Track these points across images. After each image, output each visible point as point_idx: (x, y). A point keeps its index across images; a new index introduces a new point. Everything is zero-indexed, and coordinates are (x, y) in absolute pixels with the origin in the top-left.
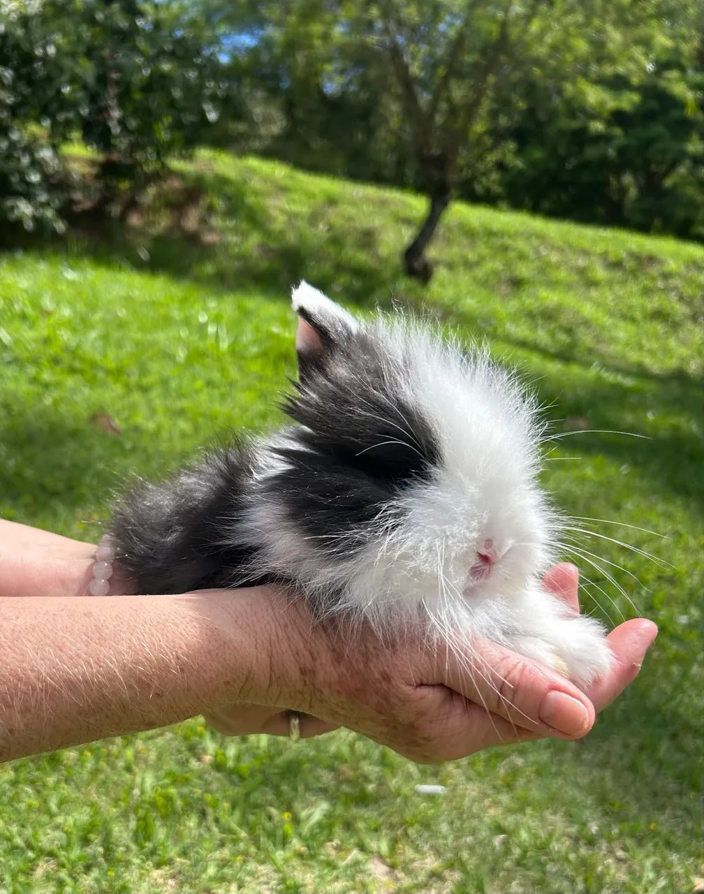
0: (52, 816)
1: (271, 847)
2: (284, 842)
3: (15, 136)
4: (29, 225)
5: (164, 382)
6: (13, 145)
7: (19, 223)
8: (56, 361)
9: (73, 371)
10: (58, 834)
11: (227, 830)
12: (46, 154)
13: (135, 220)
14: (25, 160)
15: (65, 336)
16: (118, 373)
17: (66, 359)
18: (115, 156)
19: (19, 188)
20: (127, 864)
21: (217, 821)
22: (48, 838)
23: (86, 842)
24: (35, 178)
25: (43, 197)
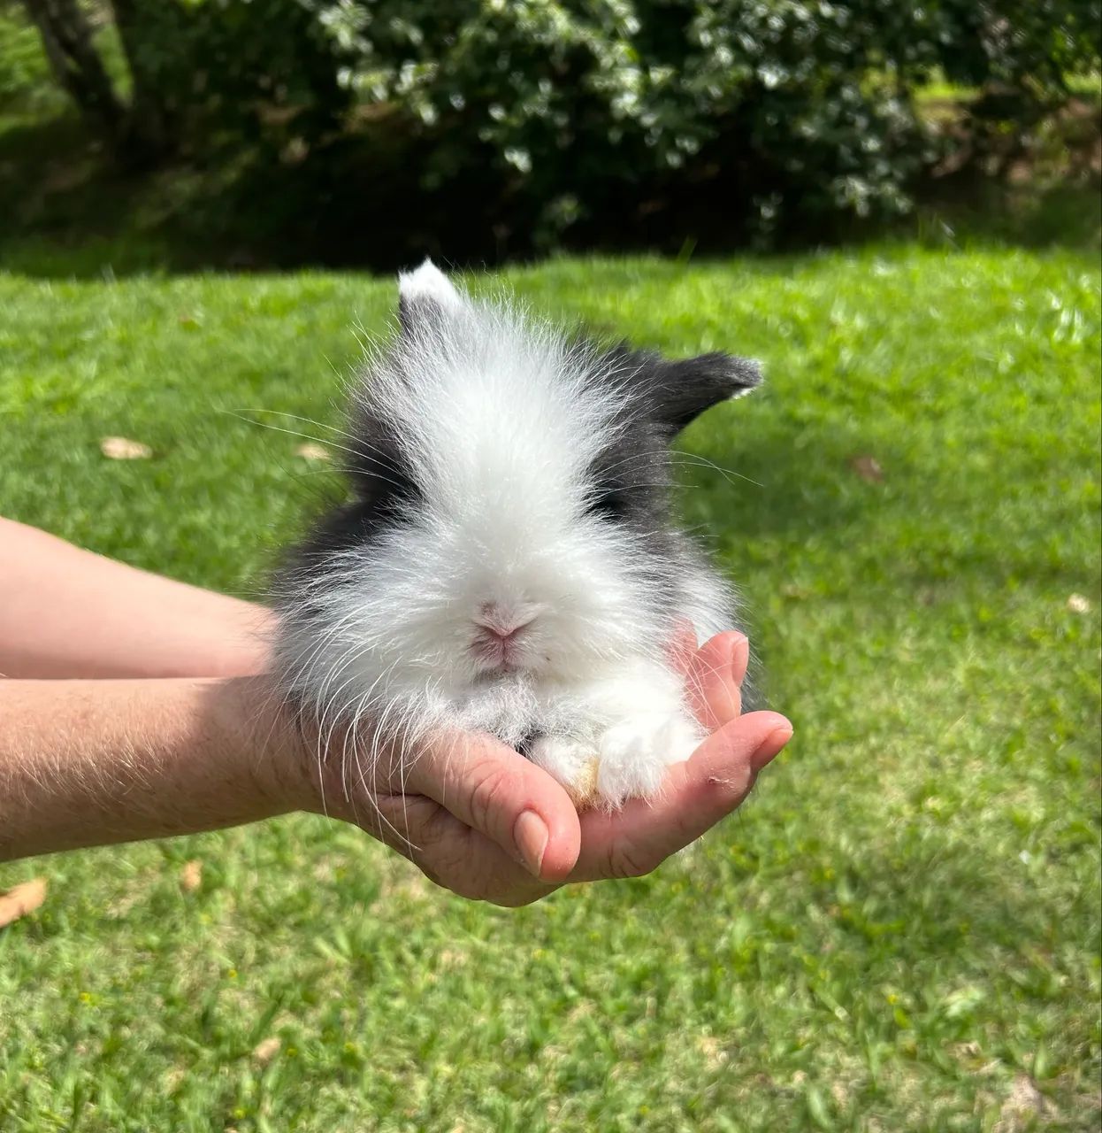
0: (611, 952)
1: (869, 1036)
2: (891, 1033)
3: (848, 93)
4: (862, 209)
5: (969, 403)
6: (846, 105)
7: (850, 210)
8: (822, 390)
9: (842, 400)
10: (608, 975)
11: (818, 1005)
12: (891, 108)
13: (1020, 174)
14: (861, 122)
15: (846, 356)
16: (903, 397)
17: (836, 386)
18: (995, 88)
19: (853, 161)
20: (677, 1025)
21: (811, 990)
22: (596, 978)
23: (638, 988)
24: (872, 144)
25: (882, 168)
